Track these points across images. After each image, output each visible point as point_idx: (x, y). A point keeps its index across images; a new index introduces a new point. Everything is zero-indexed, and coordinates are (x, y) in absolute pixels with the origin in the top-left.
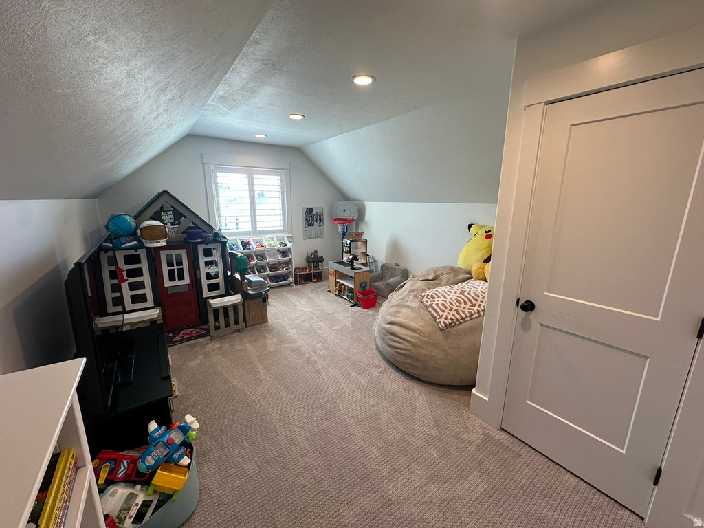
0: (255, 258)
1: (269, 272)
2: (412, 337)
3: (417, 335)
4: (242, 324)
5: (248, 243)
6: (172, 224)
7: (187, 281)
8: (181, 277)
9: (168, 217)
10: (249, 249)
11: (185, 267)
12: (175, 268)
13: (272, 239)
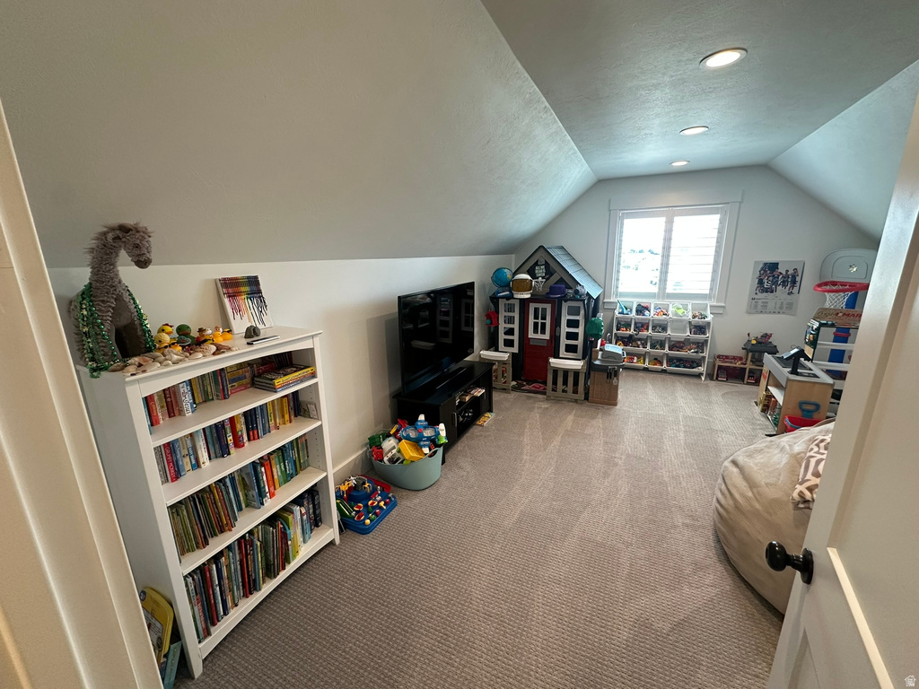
0: (650, 328)
1: (666, 350)
2: (742, 495)
3: (750, 494)
4: (581, 395)
5: (647, 308)
6: (543, 278)
7: (547, 336)
8: (543, 331)
9: (540, 271)
10: (644, 315)
11: (548, 322)
12: (540, 321)
13: (685, 308)
